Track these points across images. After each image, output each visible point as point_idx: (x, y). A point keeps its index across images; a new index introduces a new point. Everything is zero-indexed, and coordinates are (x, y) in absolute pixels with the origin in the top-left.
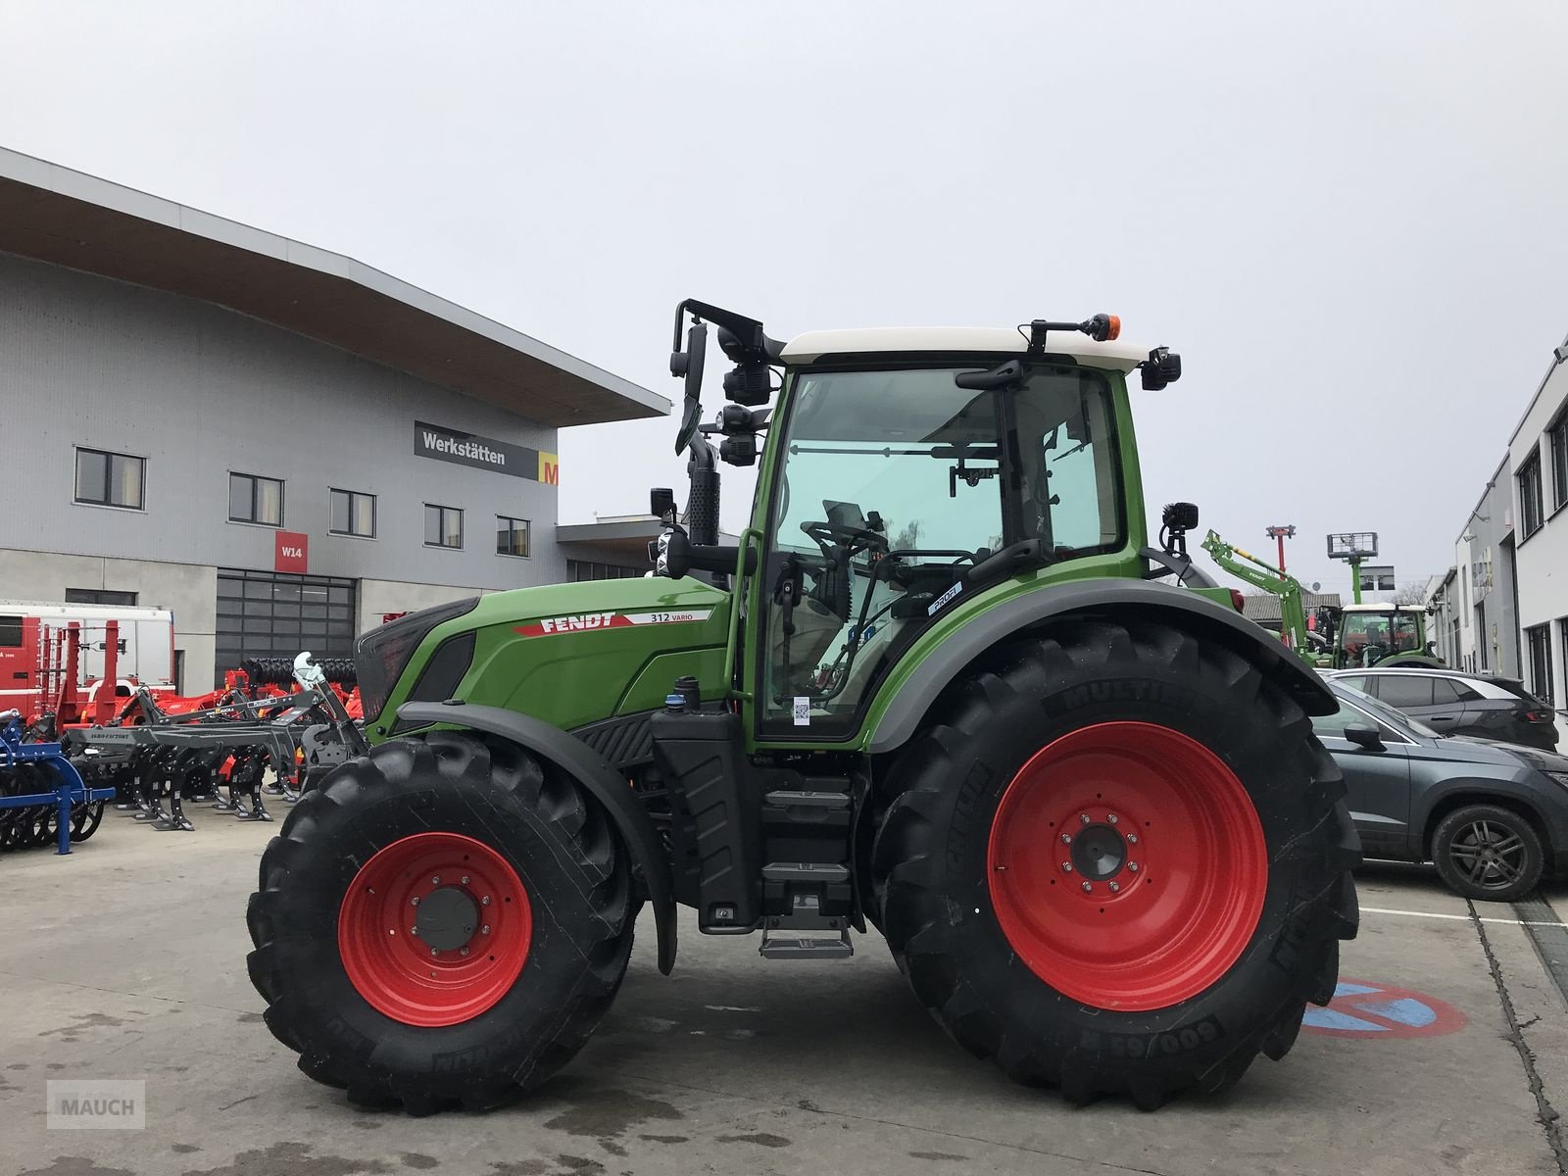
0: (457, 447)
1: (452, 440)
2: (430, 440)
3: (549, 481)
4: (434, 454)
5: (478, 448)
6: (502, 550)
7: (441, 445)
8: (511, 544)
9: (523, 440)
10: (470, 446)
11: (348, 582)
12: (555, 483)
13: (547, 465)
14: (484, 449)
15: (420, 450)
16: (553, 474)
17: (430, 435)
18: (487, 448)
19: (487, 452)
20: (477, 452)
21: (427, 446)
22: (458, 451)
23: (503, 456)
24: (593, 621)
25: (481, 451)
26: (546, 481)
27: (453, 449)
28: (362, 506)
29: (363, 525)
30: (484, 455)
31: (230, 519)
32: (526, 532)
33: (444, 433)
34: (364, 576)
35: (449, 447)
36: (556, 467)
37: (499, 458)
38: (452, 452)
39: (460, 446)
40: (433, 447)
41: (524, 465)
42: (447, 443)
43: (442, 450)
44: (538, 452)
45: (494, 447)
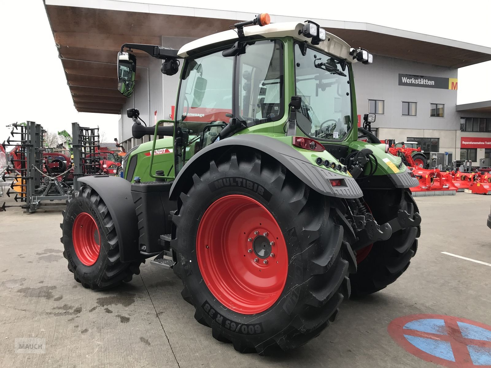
0: (415, 81)
1: (413, 79)
2: (404, 80)
3: (453, 89)
4: (406, 84)
5: (423, 80)
6: (432, 115)
7: (409, 81)
8: (436, 113)
9: (442, 75)
10: (420, 80)
11: (375, 129)
12: (456, 89)
13: (453, 83)
14: (426, 80)
15: (401, 83)
16: (455, 86)
17: (404, 78)
18: (427, 80)
19: (427, 81)
20: (423, 82)
21: (403, 82)
22: (415, 82)
23: (433, 82)
24: (161, 151)
25: (425, 81)
26: (452, 89)
27: (413, 82)
28: (380, 105)
29: (380, 110)
30: (426, 82)
31: (335, 112)
32: (443, 109)
33: (409, 77)
34: (380, 127)
35: (412, 81)
36: (457, 83)
37: (433, 83)
38: (413, 83)
39: (416, 80)
40: (405, 82)
41: (443, 84)
42: (411, 80)
43: (409, 82)
44: (449, 79)
45: (430, 79)
